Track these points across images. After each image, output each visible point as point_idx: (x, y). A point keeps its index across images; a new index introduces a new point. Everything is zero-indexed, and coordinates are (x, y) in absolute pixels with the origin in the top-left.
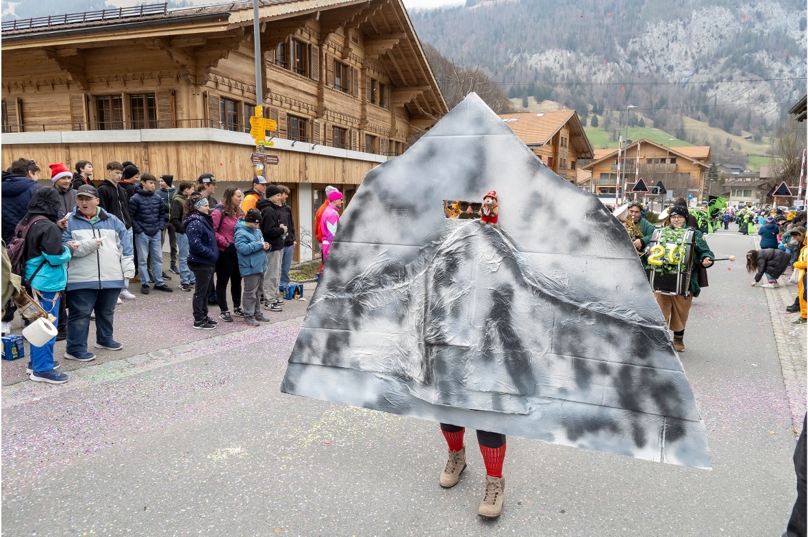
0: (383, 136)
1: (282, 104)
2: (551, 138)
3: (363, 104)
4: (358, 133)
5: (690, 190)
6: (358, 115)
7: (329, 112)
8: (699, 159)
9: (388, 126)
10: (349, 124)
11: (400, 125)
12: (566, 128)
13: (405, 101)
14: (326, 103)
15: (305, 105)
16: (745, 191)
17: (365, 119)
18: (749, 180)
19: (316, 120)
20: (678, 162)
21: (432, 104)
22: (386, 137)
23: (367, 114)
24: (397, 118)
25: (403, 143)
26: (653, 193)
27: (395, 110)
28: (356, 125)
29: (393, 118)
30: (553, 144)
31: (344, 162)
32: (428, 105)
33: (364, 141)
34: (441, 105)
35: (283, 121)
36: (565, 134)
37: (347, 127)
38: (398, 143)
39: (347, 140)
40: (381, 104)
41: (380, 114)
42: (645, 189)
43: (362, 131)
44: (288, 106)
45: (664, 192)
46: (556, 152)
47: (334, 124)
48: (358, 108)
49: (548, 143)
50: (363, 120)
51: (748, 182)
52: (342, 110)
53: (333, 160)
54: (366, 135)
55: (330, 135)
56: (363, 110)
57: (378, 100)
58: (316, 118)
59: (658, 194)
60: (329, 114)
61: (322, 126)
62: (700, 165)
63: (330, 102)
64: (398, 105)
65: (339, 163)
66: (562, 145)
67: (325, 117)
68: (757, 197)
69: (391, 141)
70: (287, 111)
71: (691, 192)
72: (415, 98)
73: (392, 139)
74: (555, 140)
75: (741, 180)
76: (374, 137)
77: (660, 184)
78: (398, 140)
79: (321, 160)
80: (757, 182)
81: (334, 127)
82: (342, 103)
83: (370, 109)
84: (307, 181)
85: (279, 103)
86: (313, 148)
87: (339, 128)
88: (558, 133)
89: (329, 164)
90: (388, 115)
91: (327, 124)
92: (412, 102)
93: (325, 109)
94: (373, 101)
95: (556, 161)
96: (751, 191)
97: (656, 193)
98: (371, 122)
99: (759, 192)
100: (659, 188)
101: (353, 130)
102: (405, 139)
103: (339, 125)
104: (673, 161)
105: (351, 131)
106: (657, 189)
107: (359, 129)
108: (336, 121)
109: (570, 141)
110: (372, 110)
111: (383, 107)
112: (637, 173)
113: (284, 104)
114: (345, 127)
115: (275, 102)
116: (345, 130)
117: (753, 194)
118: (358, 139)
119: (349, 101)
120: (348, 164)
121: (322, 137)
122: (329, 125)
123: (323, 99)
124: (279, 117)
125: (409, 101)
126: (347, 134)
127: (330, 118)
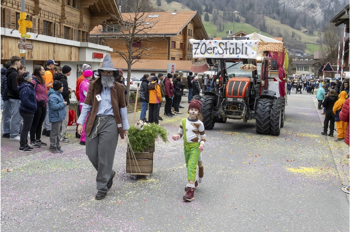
0: (74, 27)
1: (13, 6)
2: (182, 30)
3: (63, 6)
4: (59, 25)
6: (59, 13)
7: (42, 11)
9: (77, 20)
10: (54, 19)
11: (86, 20)
12: (192, 23)
13: (90, 4)
14: (40, 6)
15: (27, 6)
16: (305, 67)
17: (64, 16)
18: (307, 60)
19: (33, 17)
21: (108, 6)
22: (77, 29)
23: (66, 13)
24: (83, 15)
25: (87, 32)
27: (83, 10)
28: (58, 20)
29: (81, 15)
30: (183, 34)
31: (54, 46)
32: (105, 7)
33: (63, 31)
34: (114, 7)
35: (13, 17)
36: (190, 27)
37: (52, 21)
38: (83, 32)
39: (52, 30)
40: (74, 6)
41: (73, 12)
43: (61, 24)
44: (16, 7)
46: (185, 39)
47: (45, 19)
48: (60, 8)
49: (180, 33)
50: (63, 17)
52: (50, 10)
53: (48, 45)
54: (65, 26)
55: (42, 27)
56: (63, 9)
57: (72, 3)
58: (34, 15)
60: (42, 13)
61: (37, 21)
63: (42, 4)
64: (85, 7)
65: (52, 47)
66: (189, 34)
67: (39, 15)
69: (79, 31)
70: (16, 10)
72: (97, 2)
73: (80, 29)
74: (184, 32)
75: (302, 60)
76: (69, 28)
78: (84, 30)
79: (41, 45)
80: (312, 61)
81: (44, 21)
82: (50, 5)
83: (67, 9)
84: (32, 59)
85: (11, 5)
86: (37, 37)
87: (47, 22)
88: (187, 26)
89: (46, 47)
90: (78, 13)
91: (41, 19)
92: (94, 5)
93: (40, 9)
94: (69, 4)
95: (185, 46)
96: (308, 67)
98: (69, 18)
99: (313, 68)
101: (57, 23)
102: (88, 29)
103: (47, 20)
105: (55, 24)
107: (60, 23)
108: (45, 17)
109: (194, 32)
110: (68, 10)
111: (75, 8)
113: (14, 6)
114: (51, 21)
115: (9, 5)
116: (51, 23)
117: (310, 69)
118: (59, 29)
119: (54, 4)
120: (57, 47)
121: (37, 28)
122: (42, 19)
123: (38, 2)
124: (11, 14)
125: (93, 4)
126: (52, 26)
127: (42, 15)
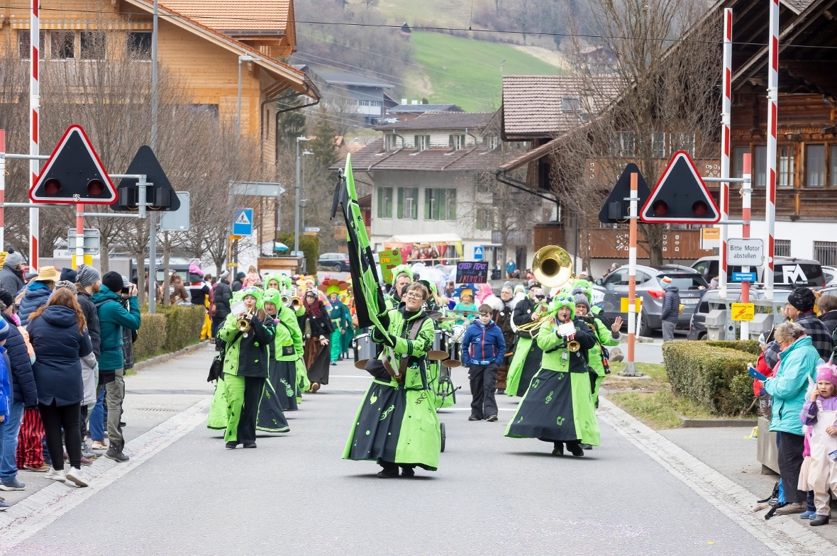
5: (242, 189)
8: (252, 40)
16: (429, 192)
18: (440, 140)
20: (160, 48)
26: (116, 206)
42: (96, 188)
45: (164, 199)
51: (438, 151)
59: (141, 214)
62: (257, 71)
68: (483, 219)
71: (247, 200)
75: (409, 140)
77: (145, 160)
80: (475, 149)
96: (453, 192)
97: (132, 206)
99: (486, 199)
100: (142, 182)
104: (141, 41)
106: (131, 187)
112: (34, 103)
117: (465, 205)
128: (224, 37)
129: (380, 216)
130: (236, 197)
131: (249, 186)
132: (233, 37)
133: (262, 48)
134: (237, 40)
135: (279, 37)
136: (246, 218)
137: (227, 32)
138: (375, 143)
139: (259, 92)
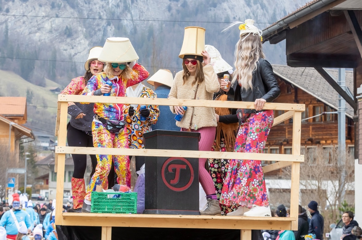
5: (11, 171)
8: (13, 118)
62: (14, 129)
71: (13, 175)
128: (2, 117)
129: (52, 180)
130: (9, 173)
131: (14, 170)
132: (6, 117)
133: (16, 121)
134: (7, 118)
135: (22, 117)
136: (12, 181)
137: (3, 115)
138: (51, 155)
139: (14, 137)
